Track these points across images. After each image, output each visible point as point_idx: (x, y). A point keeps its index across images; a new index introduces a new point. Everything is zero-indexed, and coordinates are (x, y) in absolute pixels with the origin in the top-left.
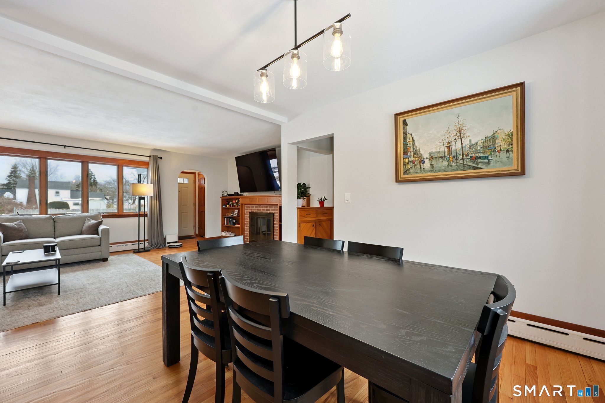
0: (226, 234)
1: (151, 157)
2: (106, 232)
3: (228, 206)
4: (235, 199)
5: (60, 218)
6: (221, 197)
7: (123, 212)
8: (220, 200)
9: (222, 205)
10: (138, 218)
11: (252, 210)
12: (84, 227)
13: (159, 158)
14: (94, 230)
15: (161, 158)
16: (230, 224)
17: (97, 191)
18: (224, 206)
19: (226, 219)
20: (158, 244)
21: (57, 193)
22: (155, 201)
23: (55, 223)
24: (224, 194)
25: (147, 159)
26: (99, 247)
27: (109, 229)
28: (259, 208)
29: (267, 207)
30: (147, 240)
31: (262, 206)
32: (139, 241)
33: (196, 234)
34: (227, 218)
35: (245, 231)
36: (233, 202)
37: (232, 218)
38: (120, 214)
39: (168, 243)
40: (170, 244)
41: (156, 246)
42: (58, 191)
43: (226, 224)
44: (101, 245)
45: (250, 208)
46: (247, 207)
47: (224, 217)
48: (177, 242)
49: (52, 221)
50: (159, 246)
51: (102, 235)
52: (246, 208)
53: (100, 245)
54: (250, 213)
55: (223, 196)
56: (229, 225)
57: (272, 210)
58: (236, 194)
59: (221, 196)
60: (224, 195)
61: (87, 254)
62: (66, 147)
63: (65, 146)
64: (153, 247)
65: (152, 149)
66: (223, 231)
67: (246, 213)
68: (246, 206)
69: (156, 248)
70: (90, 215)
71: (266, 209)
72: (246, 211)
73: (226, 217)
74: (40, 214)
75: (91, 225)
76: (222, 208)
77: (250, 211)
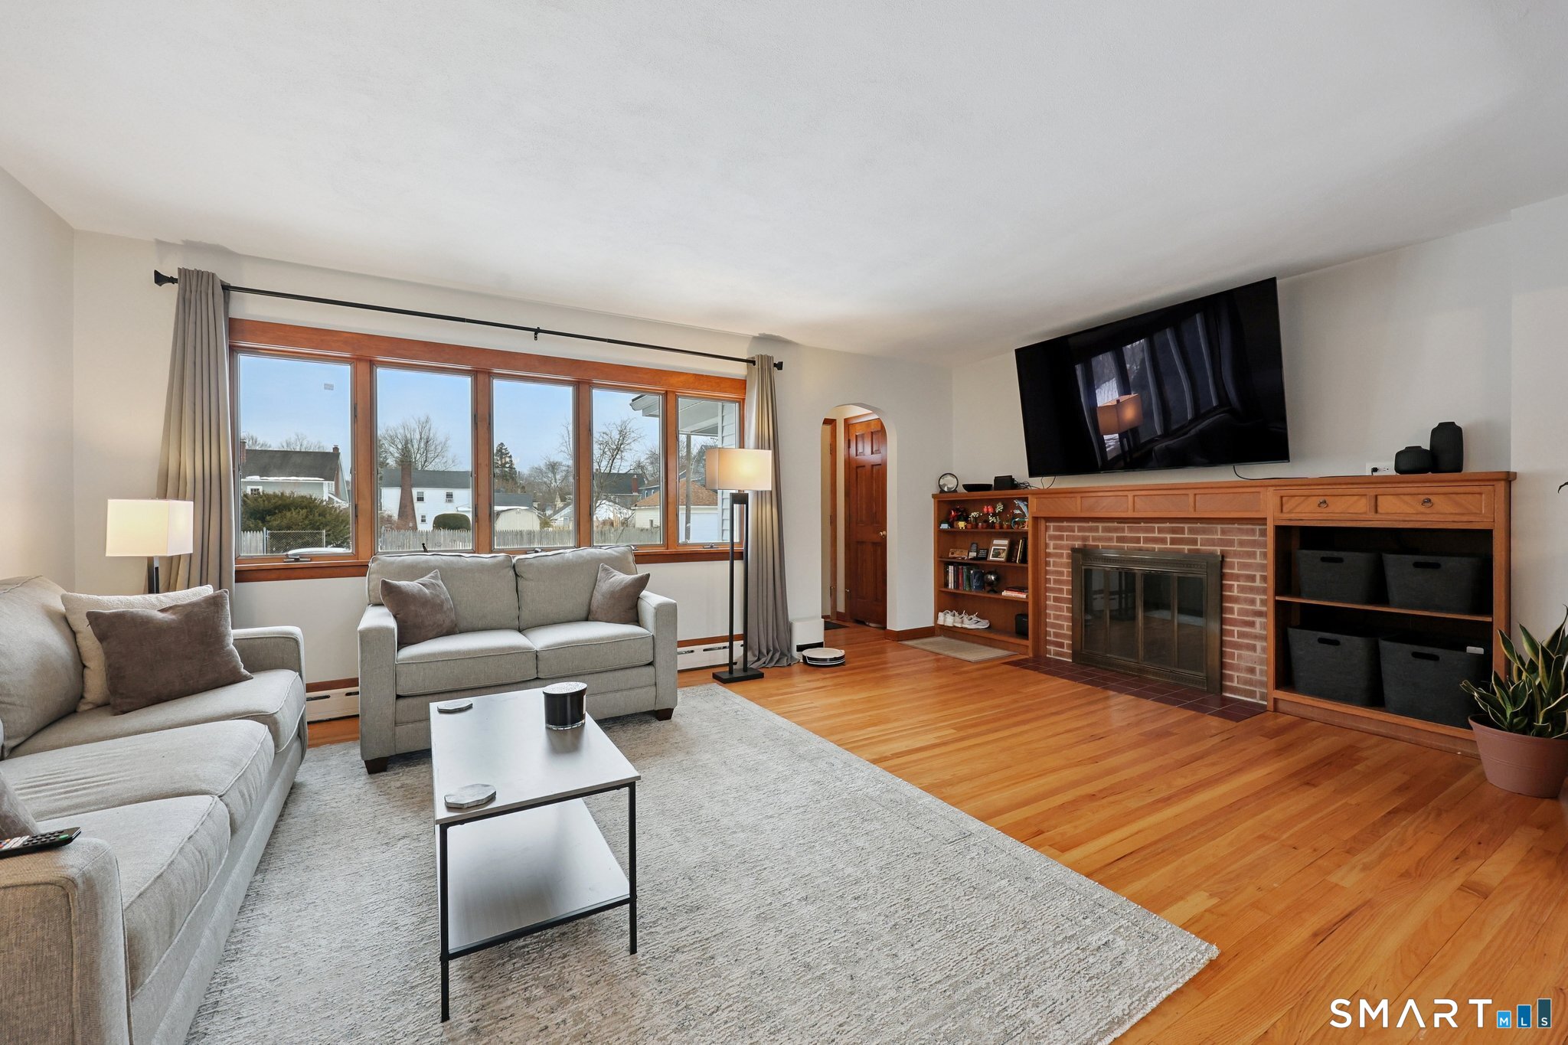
0: (958, 618)
1: (754, 362)
2: (668, 614)
3: (962, 524)
4: (993, 502)
5: (530, 565)
6: (934, 496)
7: (678, 545)
8: (931, 505)
9: (939, 522)
10: (728, 563)
11: (1085, 539)
12: (598, 597)
13: (775, 365)
14: (628, 608)
15: (779, 366)
16: (970, 586)
17: (516, 492)
18: (945, 526)
19: (951, 568)
20: (775, 651)
21: (449, 496)
22: (769, 507)
23: (519, 579)
24: (945, 485)
25: (738, 370)
26: (650, 669)
27: (675, 605)
28: (1127, 534)
29: (1173, 531)
30: (739, 638)
31: (1142, 524)
32: (731, 638)
33: (839, 614)
34: (957, 564)
35: (1046, 616)
36: (982, 511)
37: (979, 565)
38: (672, 550)
39: (801, 648)
40: (807, 653)
41: (772, 659)
42: (450, 490)
43: (951, 585)
44: (657, 665)
45: (1074, 531)
46: (1057, 529)
47: (943, 562)
48: (820, 645)
49: (512, 573)
50: (777, 655)
51: (657, 628)
52: (1051, 532)
53: (651, 664)
54: (1074, 550)
55: (942, 491)
56: (965, 590)
57: (1205, 543)
58: (1006, 483)
59: (936, 491)
60: (946, 489)
61: (618, 695)
62: (539, 334)
63: (537, 331)
64: (763, 660)
65: (755, 338)
66: (940, 608)
67: (1051, 550)
68: (1051, 525)
69: (773, 664)
70: (607, 553)
71: (1169, 536)
72: (1051, 543)
73: (952, 564)
74: (476, 550)
75: (618, 588)
76: (940, 533)
77: (1077, 544)
